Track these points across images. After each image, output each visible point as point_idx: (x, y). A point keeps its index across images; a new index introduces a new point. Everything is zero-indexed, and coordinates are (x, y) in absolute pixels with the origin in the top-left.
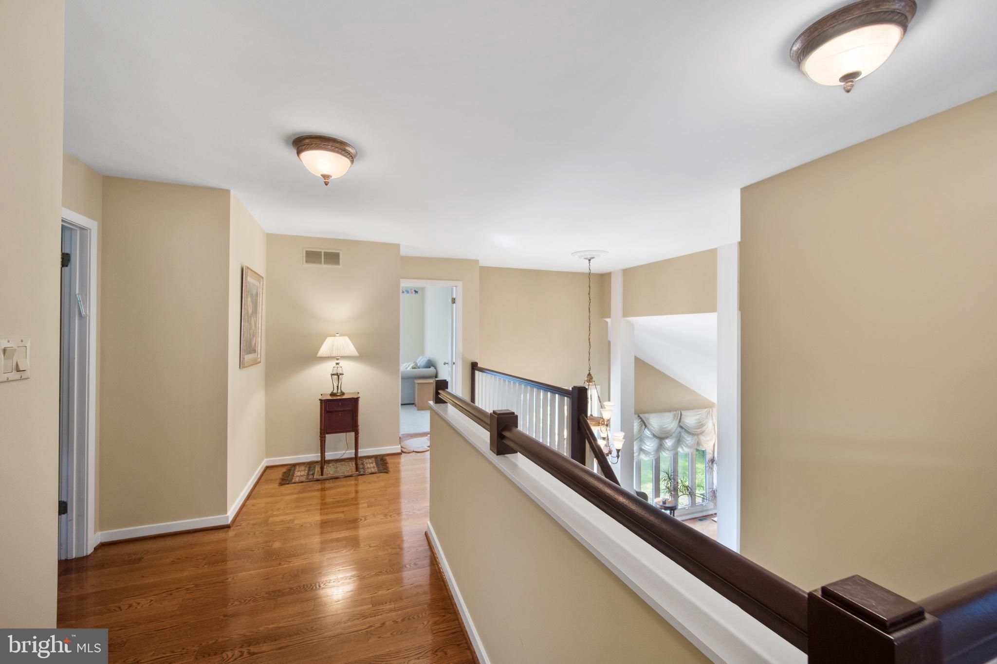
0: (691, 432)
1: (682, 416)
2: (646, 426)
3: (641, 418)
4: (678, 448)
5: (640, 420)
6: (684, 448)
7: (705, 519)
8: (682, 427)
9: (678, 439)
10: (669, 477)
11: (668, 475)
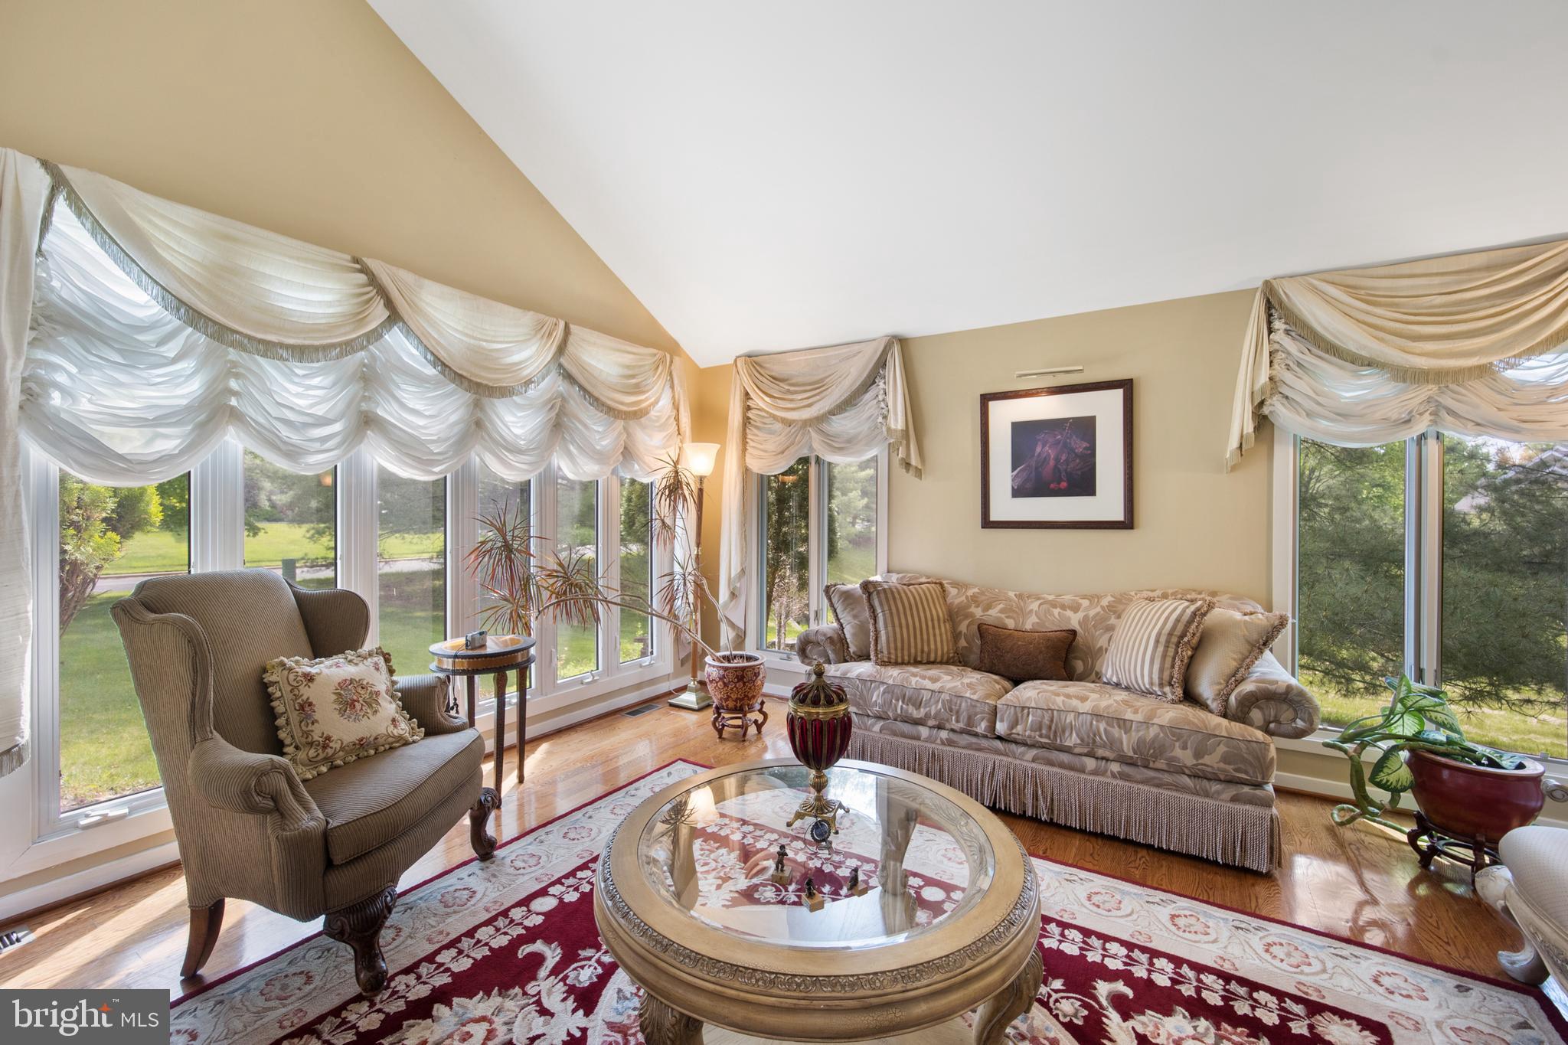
0: (603, 399)
1: (571, 339)
2: (394, 317)
3: (365, 270)
4: (550, 455)
5: (362, 278)
6: (581, 460)
7: (649, 708)
8: (569, 377)
9: (553, 414)
10: (505, 541)
11: (504, 536)
